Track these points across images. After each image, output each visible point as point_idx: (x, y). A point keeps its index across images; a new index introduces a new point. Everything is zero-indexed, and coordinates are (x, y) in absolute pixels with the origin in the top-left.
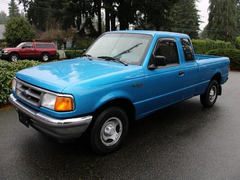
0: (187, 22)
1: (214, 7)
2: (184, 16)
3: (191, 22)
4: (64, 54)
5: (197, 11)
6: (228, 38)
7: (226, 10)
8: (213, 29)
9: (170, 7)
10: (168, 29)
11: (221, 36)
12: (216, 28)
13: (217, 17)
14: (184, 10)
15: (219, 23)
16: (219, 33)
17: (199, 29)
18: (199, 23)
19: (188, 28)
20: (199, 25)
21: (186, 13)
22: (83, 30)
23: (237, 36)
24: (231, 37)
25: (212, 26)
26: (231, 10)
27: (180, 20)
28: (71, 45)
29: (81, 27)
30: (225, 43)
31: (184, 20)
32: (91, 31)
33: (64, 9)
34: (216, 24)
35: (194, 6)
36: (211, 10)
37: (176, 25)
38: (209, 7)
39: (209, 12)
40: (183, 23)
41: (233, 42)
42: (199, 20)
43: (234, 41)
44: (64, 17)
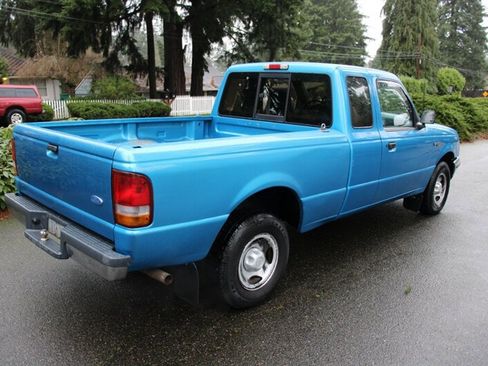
0: (341, 40)
1: (393, 7)
2: (334, 27)
3: (349, 40)
4: (66, 109)
5: (361, 16)
6: (422, 72)
7: (417, 15)
8: (391, 54)
9: (293, 6)
10: (292, 54)
11: (408, 67)
12: (396, 50)
13: (399, 28)
14: (335, 15)
15: (403, 40)
16: (403, 60)
17: (364, 53)
18: (366, 41)
19: (343, 51)
20: (365, 44)
21: (338, 20)
22: (114, 56)
23: (439, 66)
24: (428, 69)
25: (388, 46)
26: (426, 14)
27: (325, 34)
28: (89, 89)
29: (111, 50)
30: (416, 81)
31: (335, 34)
32: (133, 60)
33: (64, 12)
34: (397, 42)
35: (355, 6)
36: (388, 14)
37: (318, 46)
38: (384, 8)
39: (384, 17)
40: (334, 40)
41: (432, 79)
42: (365, 34)
43: (434, 76)
44: (65, 29)
